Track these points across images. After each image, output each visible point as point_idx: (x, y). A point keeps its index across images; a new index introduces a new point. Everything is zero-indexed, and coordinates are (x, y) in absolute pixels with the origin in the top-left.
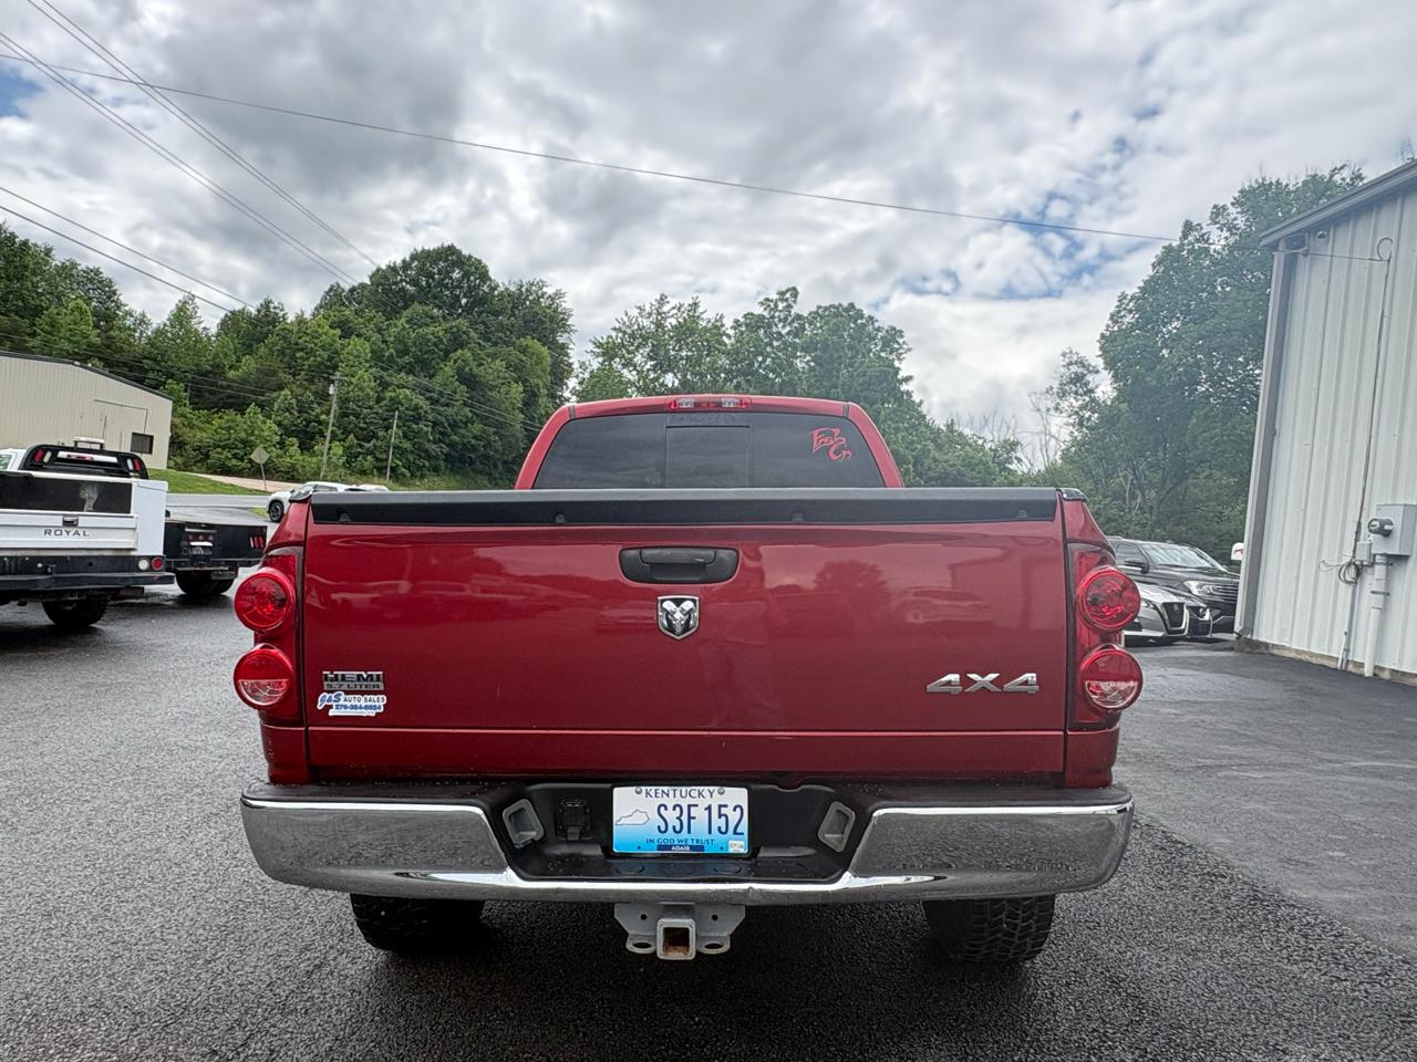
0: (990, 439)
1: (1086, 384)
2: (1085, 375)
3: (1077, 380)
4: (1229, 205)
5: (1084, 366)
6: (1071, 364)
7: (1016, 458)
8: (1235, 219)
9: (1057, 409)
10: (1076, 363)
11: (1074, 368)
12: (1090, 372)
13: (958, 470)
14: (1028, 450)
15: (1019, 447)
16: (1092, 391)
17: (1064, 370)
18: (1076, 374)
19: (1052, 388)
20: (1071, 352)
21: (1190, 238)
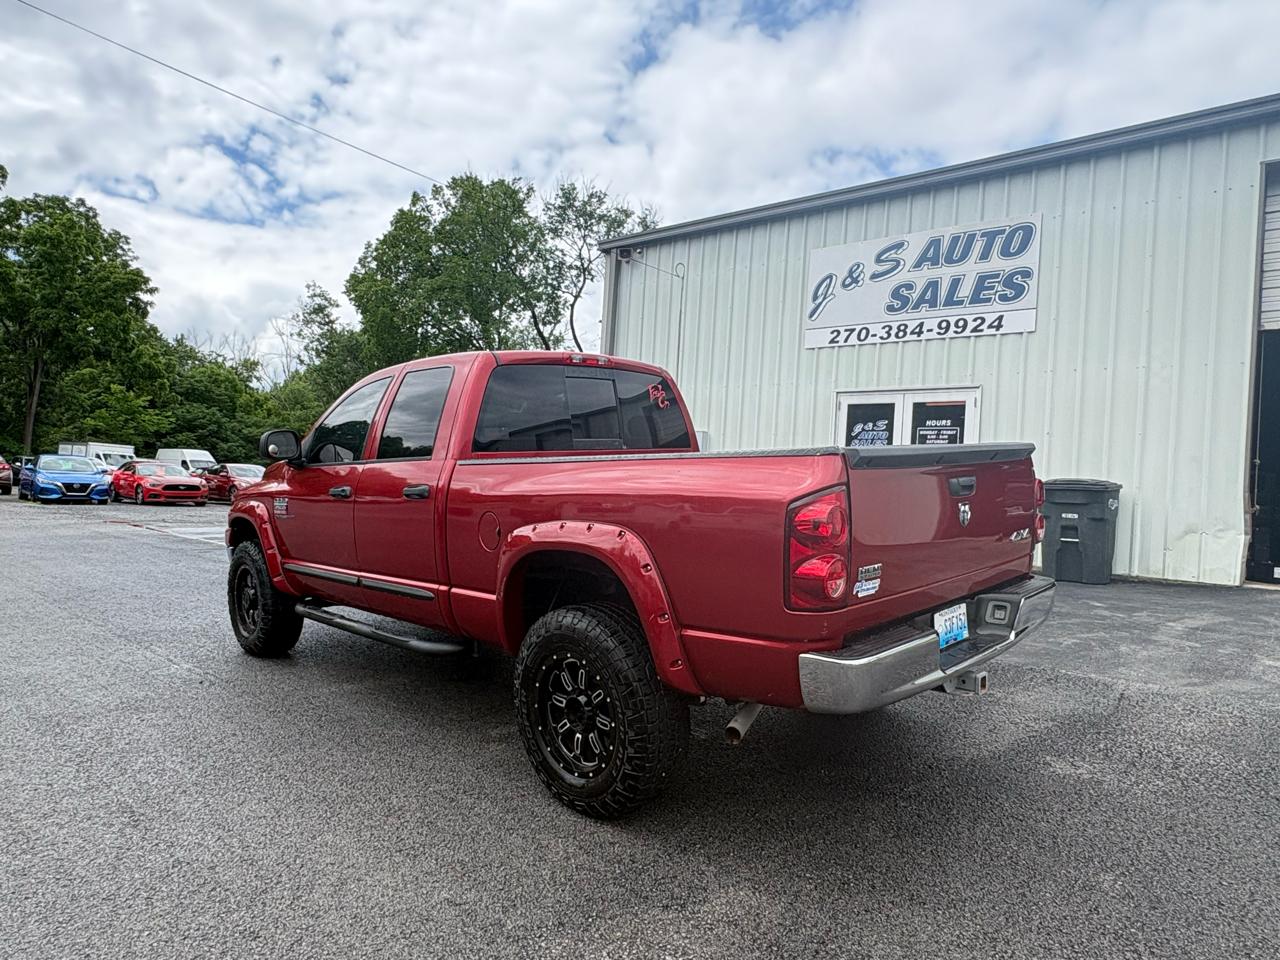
0: (231, 357)
1: (328, 316)
2: (327, 307)
3: (319, 310)
4: (444, 188)
5: (326, 299)
6: (315, 295)
7: (256, 377)
8: (449, 199)
9: (299, 335)
10: (319, 296)
11: (318, 300)
12: (331, 305)
13: (206, 387)
14: (270, 370)
15: (259, 367)
16: (332, 322)
17: (309, 301)
18: (319, 305)
19: (298, 316)
20: (314, 285)
21: (418, 206)
